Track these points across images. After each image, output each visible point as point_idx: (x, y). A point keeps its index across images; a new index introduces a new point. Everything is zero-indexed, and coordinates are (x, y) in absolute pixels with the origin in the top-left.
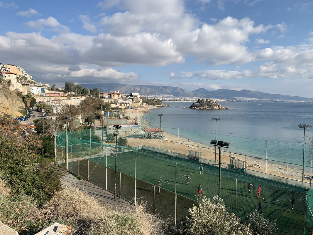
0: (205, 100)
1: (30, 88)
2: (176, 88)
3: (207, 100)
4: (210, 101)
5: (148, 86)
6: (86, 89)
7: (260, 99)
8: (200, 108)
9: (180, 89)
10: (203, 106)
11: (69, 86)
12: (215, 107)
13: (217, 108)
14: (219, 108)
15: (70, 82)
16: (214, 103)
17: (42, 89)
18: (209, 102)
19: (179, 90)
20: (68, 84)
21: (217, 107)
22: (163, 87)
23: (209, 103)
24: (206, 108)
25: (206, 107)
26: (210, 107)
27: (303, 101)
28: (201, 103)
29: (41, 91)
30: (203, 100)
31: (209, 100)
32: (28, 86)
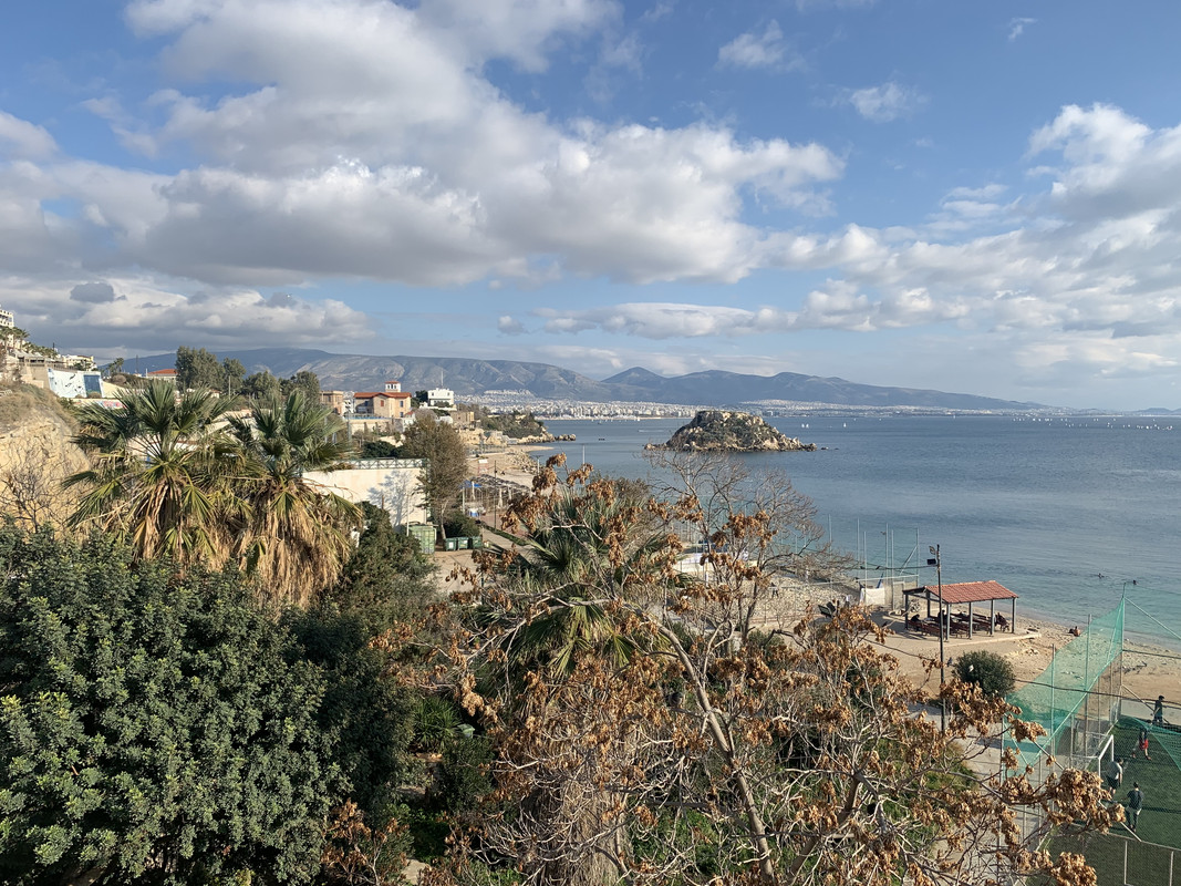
0: (726, 416)
1: (50, 375)
2: (542, 368)
3: (733, 415)
4: (745, 419)
5: (436, 361)
6: (265, 379)
7: (845, 407)
8: (710, 445)
9: (559, 369)
10: (720, 439)
11: (196, 363)
12: (767, 443)
13: (774, 445)
14: (781, 445)
15: (198, 349)
16: (761, 427)
17: (86, 382)
18: (742, 423)
19: (556, 374)
20: (191, 357)
21: (772, 441)
22: (494, 363)
23: (740, 428)
24: (735, 446)
25: (732, 441)
26: (747, 442)
27: (988, 412)
28: (711, 427)
29: (83, 387)
30: (716, 416)
31: (739, 416)
32: (39, 370)
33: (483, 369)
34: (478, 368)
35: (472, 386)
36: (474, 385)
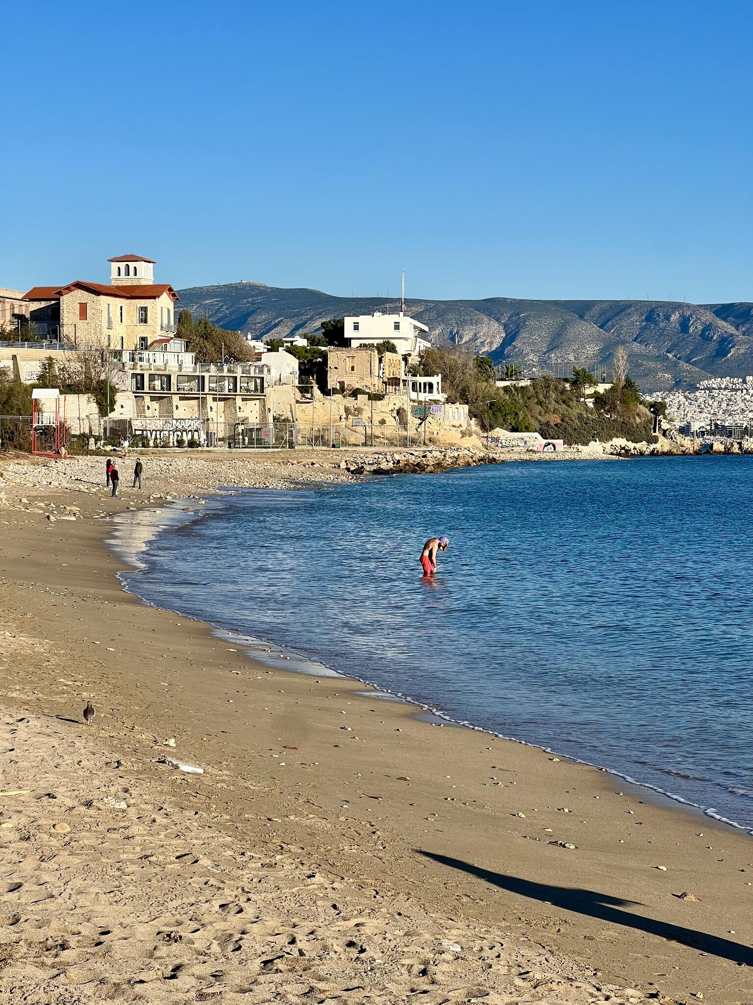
33: (695, 328)
34: (684, 325)
35: (667, 370)
36: (672, 367)
